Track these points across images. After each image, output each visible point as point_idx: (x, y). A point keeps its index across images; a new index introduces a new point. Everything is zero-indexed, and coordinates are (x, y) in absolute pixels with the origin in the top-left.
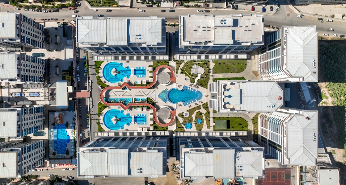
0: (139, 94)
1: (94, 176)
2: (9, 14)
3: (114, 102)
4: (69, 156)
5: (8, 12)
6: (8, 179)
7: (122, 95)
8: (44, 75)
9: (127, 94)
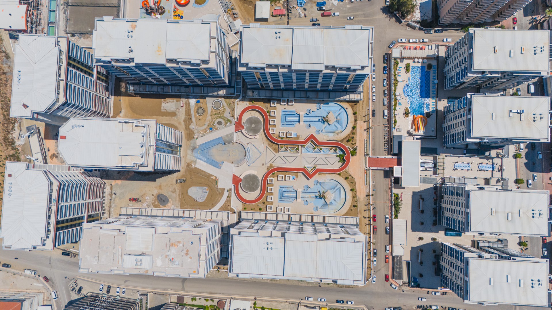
0: (290, 159)
1: (346, 28)
2: (481, 300)
3: (330, 148)
4: (406, 62)
5: (483, 304)
6: (488, 27)
7: (317, 159)
8: (442, 197)
9: (310, 160)
